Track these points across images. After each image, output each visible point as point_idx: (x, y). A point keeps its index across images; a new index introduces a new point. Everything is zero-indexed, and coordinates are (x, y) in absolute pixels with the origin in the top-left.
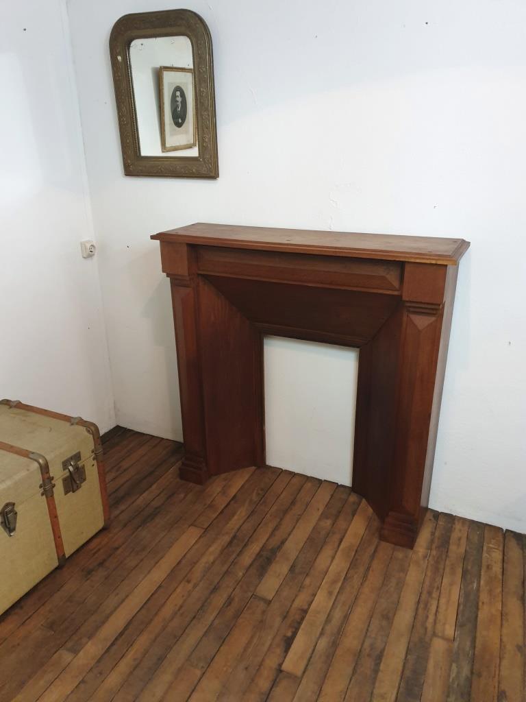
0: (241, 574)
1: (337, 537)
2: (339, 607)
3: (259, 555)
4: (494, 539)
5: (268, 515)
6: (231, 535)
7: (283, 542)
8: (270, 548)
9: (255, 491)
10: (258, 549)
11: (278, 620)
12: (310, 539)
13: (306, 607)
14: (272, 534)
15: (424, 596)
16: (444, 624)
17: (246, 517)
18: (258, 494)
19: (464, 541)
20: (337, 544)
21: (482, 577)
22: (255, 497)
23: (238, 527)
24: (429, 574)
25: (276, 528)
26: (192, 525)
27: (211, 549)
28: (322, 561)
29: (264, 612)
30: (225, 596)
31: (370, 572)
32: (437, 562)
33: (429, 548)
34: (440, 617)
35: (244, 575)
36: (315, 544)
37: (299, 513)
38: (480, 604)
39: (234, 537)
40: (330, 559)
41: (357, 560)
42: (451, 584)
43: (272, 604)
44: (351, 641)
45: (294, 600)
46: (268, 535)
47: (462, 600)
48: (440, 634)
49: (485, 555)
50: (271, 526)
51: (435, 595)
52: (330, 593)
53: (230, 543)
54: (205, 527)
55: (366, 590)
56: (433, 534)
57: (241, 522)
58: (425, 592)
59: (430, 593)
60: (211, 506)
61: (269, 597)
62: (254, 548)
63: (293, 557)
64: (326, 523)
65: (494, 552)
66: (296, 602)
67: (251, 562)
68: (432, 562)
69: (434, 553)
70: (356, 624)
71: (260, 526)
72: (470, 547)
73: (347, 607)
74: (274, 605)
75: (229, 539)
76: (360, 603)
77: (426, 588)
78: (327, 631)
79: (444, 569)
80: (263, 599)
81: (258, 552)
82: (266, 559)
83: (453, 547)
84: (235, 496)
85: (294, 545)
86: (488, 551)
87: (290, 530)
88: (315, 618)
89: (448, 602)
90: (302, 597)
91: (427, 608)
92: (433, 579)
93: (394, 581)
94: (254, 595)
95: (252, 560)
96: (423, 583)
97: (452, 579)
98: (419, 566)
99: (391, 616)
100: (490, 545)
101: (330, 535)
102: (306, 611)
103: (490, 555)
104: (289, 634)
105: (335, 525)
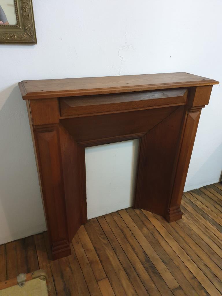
0: (153, 285)
1: (156, 233)
2: (198, 264)
3: (146, 269)
4: (191, 197)
5: (122, 246)
6: (122, 270)
7: (145, 254)
8: (144, 261)
9: (100, 238)
10: (141, 266)
11: (193, 291)
12: (150, 242)
14: (136, 253)
15: (208, 235)
17: (115, 254)
18: (103, 238)
19: (186, 203)
20: (160, 236)
21: (207, 213)
22: (106, 241)
23: (118, 263)
24: (197, 224)
25: (134, 249)
26: (97, 282)
27: (125, 285)
28: (168, 249)
31: (184, 238)
32: (192, 218)
35: (155, 284)
36: (155, 243)
37: (131, 234)
38: (219, 224)
39: (125, 269)
40: (168, 245)
42: (206, 223)
45: (185, 277)
46: (135, 255)
47: (215, 227)
49: (197, 205)
50: (130, 249)
51: (209, 231)
52: (189, 260)
53: (127, 273)
54: (105, 276)
55: (194, 248)
57: (116, 258)
58: (206, 233)
59: (207, 232)
60: (91, 263)
61: (177, 285)
62: (139, 266)
63: (157, 257)
64: (145, 230)
65: (197, 202)
66: (187, 277)
67: (148, 275)
68: (191, 219)
69: (187, 215)
70: (211, 265)
71: (126, 253)
72: (191, 205)
73: (200, 261)
74: (183, 287)
75: (124, 272)
76: (201, 255)
77: (204, 231)
78: (211, 279)
79: (197, 219)
80: (177, 289)
81: (143, 267)
82: (151, 268)
83: (188, 209)
84: (95, 248)
85: (150, 251)
86: (196, 203)
87: (139, 245)
88: (200, 277)
89: (214, 231)
90: (185, 272)
91: (214, 239)
92: (201, 226)
93: (194, 236)
94: (171, 290)
95: (147, 273)
96: (201, 230)
97: (203, 221)
98: (191, 224)
99: (212, 251)
100: (193, 200)
101: (154, 235)
102: (194, 278)
103: (198, 204)
104: (205, 294)
105: (149, 229)
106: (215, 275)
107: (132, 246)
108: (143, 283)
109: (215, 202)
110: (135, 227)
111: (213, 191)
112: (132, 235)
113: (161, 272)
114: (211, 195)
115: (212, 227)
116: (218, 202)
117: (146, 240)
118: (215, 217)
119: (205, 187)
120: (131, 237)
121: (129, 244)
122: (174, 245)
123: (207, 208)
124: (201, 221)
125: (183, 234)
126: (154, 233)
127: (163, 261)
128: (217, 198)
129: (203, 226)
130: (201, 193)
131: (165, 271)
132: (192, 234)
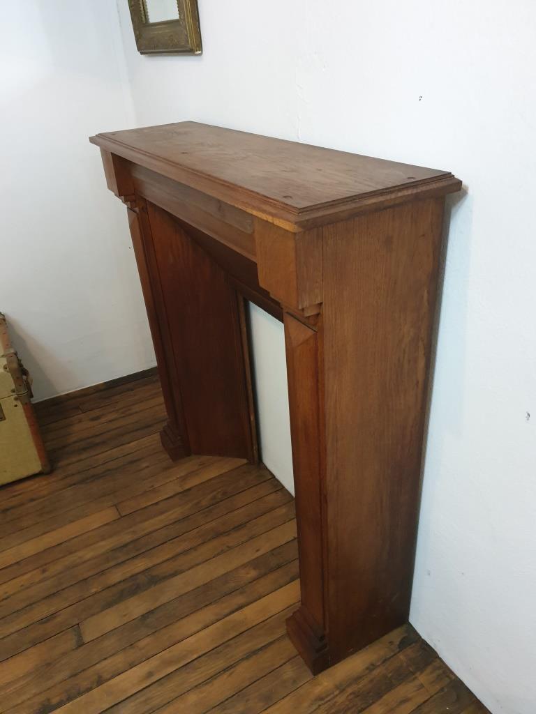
0: (94, 590)
1: (240, 600)
3: (133, 577)
5: (196, 531)
6: (135, 537)
7: (174, 575)
8: (154, 574)
9: (215, 493)
10: (143, 568)
12: (207, 587)
13: (106, 676)
14: (174, 558)
17: (173, 521)
18: (214, 498)
20: (230, 610)
22: (204, 503)
25: (185, 552)
26: (115, 505)
27: (101, 544)
28: (190, 624)
29: (64, 654)
30: (53, 609)
31: (228, 673)
33: (341, 688)
35: (96, 593)
36: (205, 596)
37: (231, 545)
39: (136, 541)
40: (200, 627)
43: (81, 648)
45: (105, 659)
46: (168, 556)
50: (184, 546)
52: (150, 674)
54: (123, 515)
55: (193, 698)
56: (371, 668)
57: (162, 525)
60: (154, 491)
61: (87, 638)
62: (139, 564)
63: (164, 600)
64: (248, 574)
66: (104, 663)
67: (117, 581)
74: (81, 652)
75: (128, 541)
80: (80, 637)
81: (136, 572)
82: (135, 587)
84: (189, 490)
85: (181, 585)
87: (197, 563)
88: (99, 698)
90: (119, 660)
94: (78, 624)
95: (121, 579)
101: (235, 593)
102: (100, 681)
104: (55, 701)
105: (255, 582)
107: (195, 548)
108: (103, 572)
110: (257, 551)
113: (121, 606)
120: (224, 545)
121: (201, 542)
125: (244, 671)
126: (241, 593)
127: (151, 612)
131: (125, 615)
132: (247, 701)
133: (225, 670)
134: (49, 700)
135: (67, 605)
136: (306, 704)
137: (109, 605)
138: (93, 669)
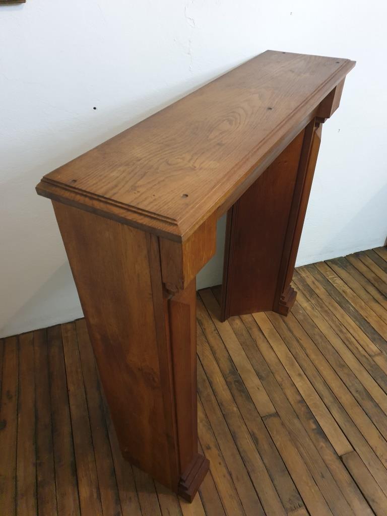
0: (235, 409)
1: (255, 331)
2: (314, 381)
3: (228, 384)
4: (327, 271)
7: (231, 360)
8: (228, 372)
10: (222, 379)
11: (296, 421)
12: (243, 344)
13: (299, 398)
14: (217, 360)
15: (342, 337)
16: (368, 346)
19: (316, 282)
20: (261, 335)
21: (349, 300)
24: (327, 319)
25: (214, 353)
28: (269, 356)
29: (283, 424)
30: (247, 436)
31: (300, 340)
32: (321, 307)
33: (308, 300)
34: (362, 343)
35: (238, 408)
36: (250, 346)
38: (366, 319)
40: (271, 350)
41: (285, 338)
42: (343, 317)
43: (280, 414)
44: (346, 398)
45: (288, 399)
46: (215, 363)
47: (357, 323)
48: (373, 354)
49: (335, 285)
50: (208, 353)
51: (345, 331)
52: (300, 375)
55: (313, 356)
58: (339, 333)
59: (341, 331)
61: (273, 410)
62: (218, 381)
63: (249, 367)
64: (237, 324)
65: (336, 280)
66: (290, 399)
67: (230, 394)
68: (319, 309)
69: (313, 302)
70: (335, 384)
71: (201, 359)
72: (324, 285)
73: (318, 377)
74: (282, 413)
76: (321, 368)
77: (336, 329)
78: (329, 404)
79: (329, 309)
80: (270, 416)
81: (224, 382)
82: (236, 383)
83: (317, 291)
85: (240, 357)
86: (333, 281)
87: (224, 347)
88: (313, 400)
89: (354, 330)
90: (289, 392)
91: (351, 343)
92: (333, 320)
93: (317, 337)
94: (261, 417)
95: (228, 391)
96: (331, 327)
97: (339, 313)
98: (317, 317)
99: (343, 363)
100: (330, 277)
101: (250, 332)
102: (303, 401)
103: (337, 283)
104: (314, 426)
105: (244, 322)
106: (336, 399)
107: (212, 348)
108: (220, 405)
109: (369, 281)
111: (369, 261)
112: (215, 330)
113: (251, 391)
114: (363, 269)
115: (353, 323)
116: (373, 282)
117: (236, 339)
118: (361, 307)
119: (357, 255)
120: (212, 332)
121: (207, 344)
122: (281, 350)
123: (352, 292)
124: (335, 312)
125: (298, 333)
126: (251, 329)
127: (258, 374)
128: (373, 275)
129: (337, 322)
130: (348, 264)
131: (258, 388)
132: (314, 334)
133: (298, 341)
134: (313, 430)
135: (244, 426)
136: (316, 314)
137: (249, 398)
138: (294, 407)
